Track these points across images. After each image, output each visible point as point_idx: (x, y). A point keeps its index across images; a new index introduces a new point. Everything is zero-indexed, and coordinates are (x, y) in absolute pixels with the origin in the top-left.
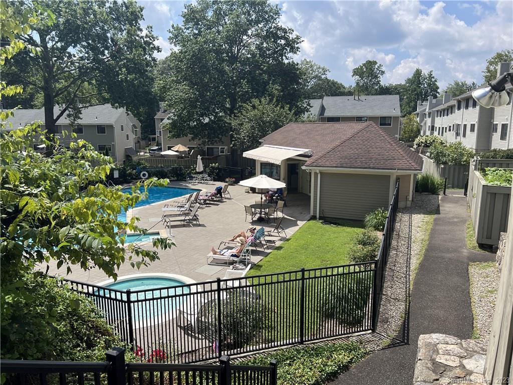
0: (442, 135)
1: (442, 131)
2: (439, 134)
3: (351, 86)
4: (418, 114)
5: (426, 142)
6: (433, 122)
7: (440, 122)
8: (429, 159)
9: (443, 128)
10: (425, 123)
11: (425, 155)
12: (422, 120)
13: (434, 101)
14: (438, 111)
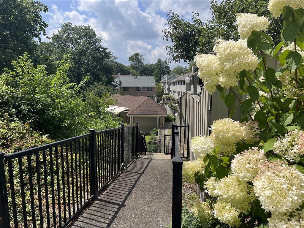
0: (173, 94)
1: (173, 92)
2: (172, 94)
3: (128, 66)
4: (162, 82)
5: (167, 98)
6: (169, 87)
7: (172, 88)
8: (169, 108)
9: (173, 91)
10: (166, 87)
11: (167, 105)
12: (164, 85)
13: (169, 77)
14: (171, 83)
